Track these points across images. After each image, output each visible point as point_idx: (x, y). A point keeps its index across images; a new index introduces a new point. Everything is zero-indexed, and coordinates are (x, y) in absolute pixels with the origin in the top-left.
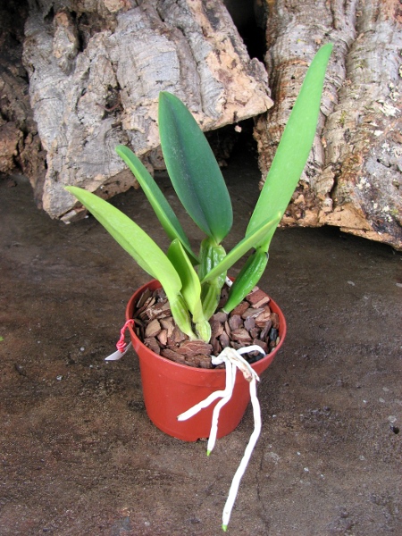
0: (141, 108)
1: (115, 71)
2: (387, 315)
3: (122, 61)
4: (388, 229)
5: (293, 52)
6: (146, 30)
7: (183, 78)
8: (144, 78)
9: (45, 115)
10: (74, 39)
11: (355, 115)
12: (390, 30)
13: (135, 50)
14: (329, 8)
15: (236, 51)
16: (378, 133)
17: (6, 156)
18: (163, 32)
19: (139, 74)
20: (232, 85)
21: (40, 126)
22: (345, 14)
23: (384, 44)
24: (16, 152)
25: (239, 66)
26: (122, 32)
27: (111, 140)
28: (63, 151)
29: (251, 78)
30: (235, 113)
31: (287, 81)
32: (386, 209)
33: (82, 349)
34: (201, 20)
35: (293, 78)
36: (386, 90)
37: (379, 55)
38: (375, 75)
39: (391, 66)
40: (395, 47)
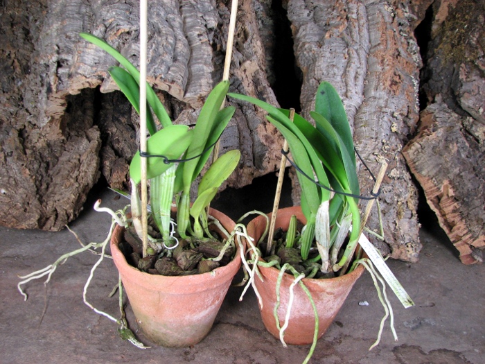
7: (241, 144)
10: (168, 112)
11: (358, 164)
12: (386, 97)
14: (344, 80)
17: (118, 183)
20: (274, 146)
22: (356, 85)
23: (381, 108)
24: (125, 180)
30: (275, 165)
36: (380, 144)
37: (377, 117)
38: (374, 132)
39: (385, 126)
40: (388, 110)
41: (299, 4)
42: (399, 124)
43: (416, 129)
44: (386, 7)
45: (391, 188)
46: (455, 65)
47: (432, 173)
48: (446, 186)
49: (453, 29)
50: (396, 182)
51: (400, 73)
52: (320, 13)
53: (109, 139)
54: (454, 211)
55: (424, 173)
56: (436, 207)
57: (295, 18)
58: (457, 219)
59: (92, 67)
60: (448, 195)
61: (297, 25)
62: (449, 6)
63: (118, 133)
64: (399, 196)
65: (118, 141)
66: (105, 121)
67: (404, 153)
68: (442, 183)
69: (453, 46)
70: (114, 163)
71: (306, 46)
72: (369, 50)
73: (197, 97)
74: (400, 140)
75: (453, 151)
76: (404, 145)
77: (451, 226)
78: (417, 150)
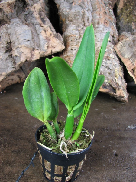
0: (18, 48)
1: (9, 37)
2: (110, 118)
3: (12, 33)
4: (108, 88)
5: (71, 33)
6: (20, 24)
7: (33, 38)
8: (19, 38)
12: (103, 27)
13: (16, 29)
14: (82, 20)
15: (51, 31)
18: (26, 24)
19: (17, 37)
20: (50, 42)
22: (88, 22)
23: (101, 31)
25: (53, 35)
26: (12, 24)
27: (8, 61)
29: (57, 39)
30: (52, 50)
31: (70, 42)
32: (106, 81)
34: (39, 21)
35: (72, 41)
37: (100, 34)
38: (99, 39)
45: (111, 62)
46: (129, 24)
47: (130, 56)
49: (126, 10)
50: (113, 60)
51: (107, 20)
55: (126, 56)
56: (133, 75)
57: (58, 2)
61: (59, 4)
62: (124, 2)
64: (115, 66)
67: (115, 48)
68: (135, 61)
69: (127, 16)
71: (64, 10)
72: (93, 12)
74: (112, 43)
76: (114, 45)
78: (121, 45)
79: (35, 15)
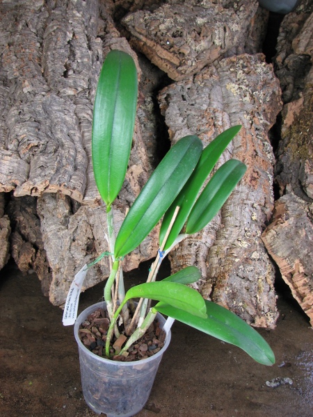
1: (92, 230)
3: (96, 224)
9: (51, 248)
10: (68, 207)
11: (225, 249)
12: (247, 191)
13: (103, 219)
16: (237, 260)
17: (25, 263)
18: (118, 207)
20: (156, 235)
21: (48, 253)
23: (243, 200)
24: (31, 261)
28: (62, 270)
32: (241, 304)
33: (75, 389)
36: (243, 232)
37: (240, 208)
38: (238, 221)
39: (247, 216)
40: (249, 202)
41: (175, 112)
42: (257, 212)
43: (272, 216)
44: (245, 116)
45: (252, 268)
46: (301, 161)
47: (286, 254)
48: (298, 265)
49: (298, 132)
50: (257, 262)
51: (257, 170)
52: (192, 120)
53: (17, 225)
54: (304, 285)
55: (279, 254)
56: (290, 281)
57: (171, 123)
58: (307, 291)
59: (7, 176)
60: (299, 272)
61: (173, 129)
62: (294, 114)
63: (25, 221)
64: (258, 274)
65: (25, 227)
66: (14, 210)
67: (263, 239)
68: (294, 262)
69: (299, 145)
70: (22, 247)
72: (233, 151)
73: (93, 200)
74: (259, 227)
75: (302, 236)
76: (263, 230)
77: (302, 297)
78: (273, 236)
79: (133, 187)
